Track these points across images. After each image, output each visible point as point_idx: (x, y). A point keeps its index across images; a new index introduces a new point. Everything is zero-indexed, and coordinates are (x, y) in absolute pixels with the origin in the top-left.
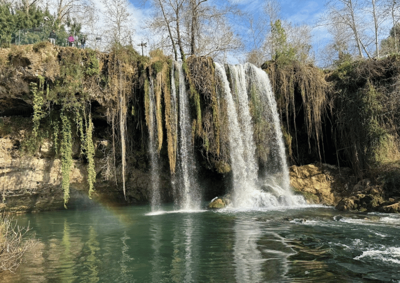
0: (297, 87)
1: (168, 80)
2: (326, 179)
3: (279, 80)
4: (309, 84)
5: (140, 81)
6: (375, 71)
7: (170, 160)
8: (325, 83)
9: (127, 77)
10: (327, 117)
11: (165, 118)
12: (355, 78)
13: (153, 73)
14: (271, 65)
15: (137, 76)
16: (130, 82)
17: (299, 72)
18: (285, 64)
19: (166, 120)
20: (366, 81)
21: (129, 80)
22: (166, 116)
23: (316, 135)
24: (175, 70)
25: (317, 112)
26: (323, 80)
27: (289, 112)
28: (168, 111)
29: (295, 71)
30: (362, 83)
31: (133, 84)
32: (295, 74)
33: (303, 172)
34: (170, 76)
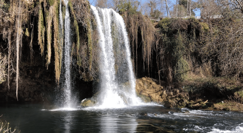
0: (139, 29)
1: (58, 12)
2: (153, 87)
3: (129, 23)
4: (146, 29)
5: (35, 10)
6: (182, 26)
7: (57, 71)
8: (154, 28)
9: (25, 6)
10: (154, 50)
11: (54, 40)
12: (171, 28)
13: (47, 6)
14: (125, 13)
15: (33, 6)
16: (27, 10)
17: (141, 20)
18: (133, 13)
19: (55, 42)
20: (177, 30)
21: (26, 8)
22: (55, 39)
23: (147, 61)
24: (62, 6)
25: (149, 46)
26: (153, 27)
27: (134, 45)
28: (57, 35)
29: (139, 19)
30: (175, 32)
31: (29, 11)
32: (138, 21)
33: (140, 82)
34: (59, 9)
